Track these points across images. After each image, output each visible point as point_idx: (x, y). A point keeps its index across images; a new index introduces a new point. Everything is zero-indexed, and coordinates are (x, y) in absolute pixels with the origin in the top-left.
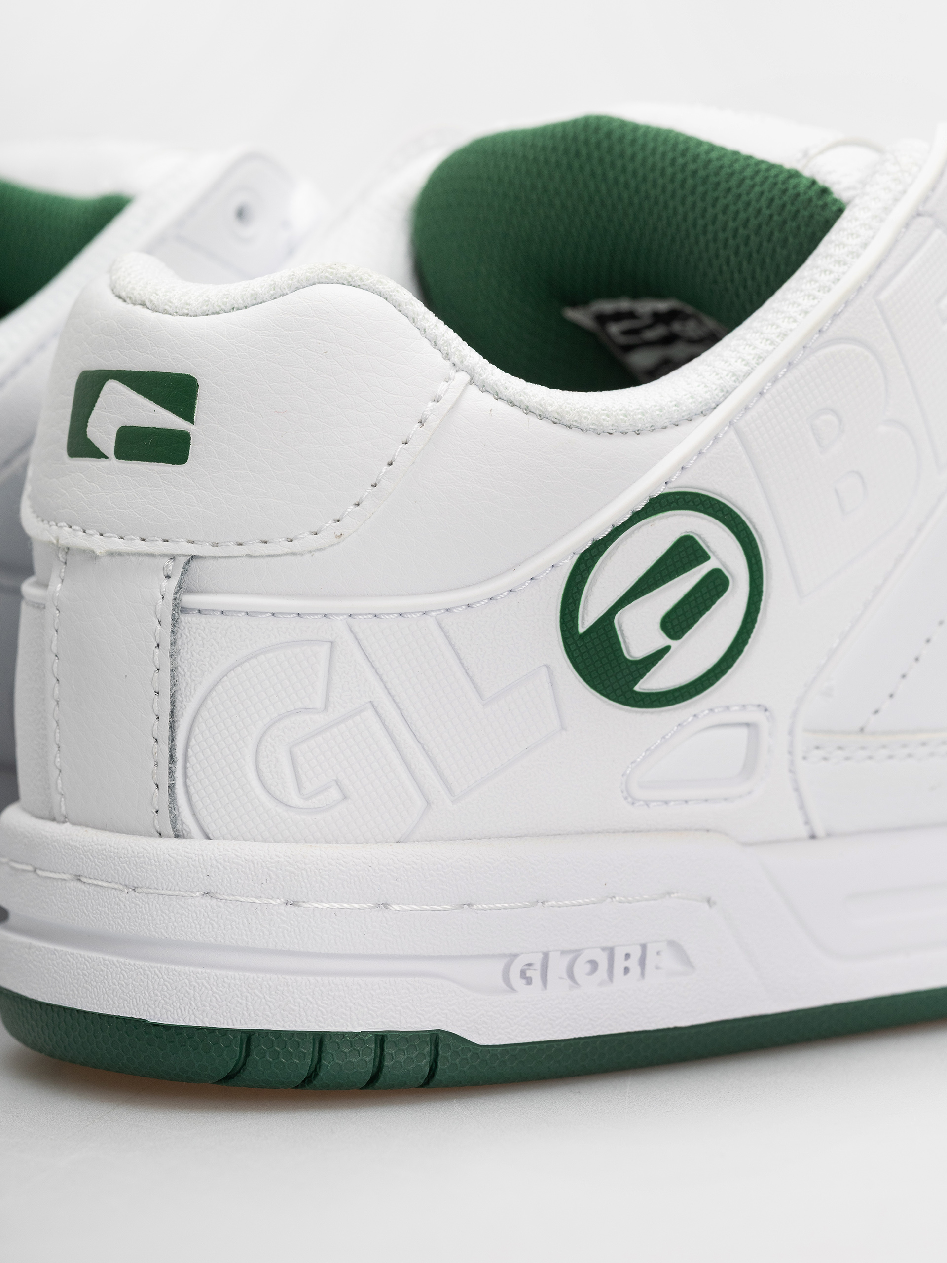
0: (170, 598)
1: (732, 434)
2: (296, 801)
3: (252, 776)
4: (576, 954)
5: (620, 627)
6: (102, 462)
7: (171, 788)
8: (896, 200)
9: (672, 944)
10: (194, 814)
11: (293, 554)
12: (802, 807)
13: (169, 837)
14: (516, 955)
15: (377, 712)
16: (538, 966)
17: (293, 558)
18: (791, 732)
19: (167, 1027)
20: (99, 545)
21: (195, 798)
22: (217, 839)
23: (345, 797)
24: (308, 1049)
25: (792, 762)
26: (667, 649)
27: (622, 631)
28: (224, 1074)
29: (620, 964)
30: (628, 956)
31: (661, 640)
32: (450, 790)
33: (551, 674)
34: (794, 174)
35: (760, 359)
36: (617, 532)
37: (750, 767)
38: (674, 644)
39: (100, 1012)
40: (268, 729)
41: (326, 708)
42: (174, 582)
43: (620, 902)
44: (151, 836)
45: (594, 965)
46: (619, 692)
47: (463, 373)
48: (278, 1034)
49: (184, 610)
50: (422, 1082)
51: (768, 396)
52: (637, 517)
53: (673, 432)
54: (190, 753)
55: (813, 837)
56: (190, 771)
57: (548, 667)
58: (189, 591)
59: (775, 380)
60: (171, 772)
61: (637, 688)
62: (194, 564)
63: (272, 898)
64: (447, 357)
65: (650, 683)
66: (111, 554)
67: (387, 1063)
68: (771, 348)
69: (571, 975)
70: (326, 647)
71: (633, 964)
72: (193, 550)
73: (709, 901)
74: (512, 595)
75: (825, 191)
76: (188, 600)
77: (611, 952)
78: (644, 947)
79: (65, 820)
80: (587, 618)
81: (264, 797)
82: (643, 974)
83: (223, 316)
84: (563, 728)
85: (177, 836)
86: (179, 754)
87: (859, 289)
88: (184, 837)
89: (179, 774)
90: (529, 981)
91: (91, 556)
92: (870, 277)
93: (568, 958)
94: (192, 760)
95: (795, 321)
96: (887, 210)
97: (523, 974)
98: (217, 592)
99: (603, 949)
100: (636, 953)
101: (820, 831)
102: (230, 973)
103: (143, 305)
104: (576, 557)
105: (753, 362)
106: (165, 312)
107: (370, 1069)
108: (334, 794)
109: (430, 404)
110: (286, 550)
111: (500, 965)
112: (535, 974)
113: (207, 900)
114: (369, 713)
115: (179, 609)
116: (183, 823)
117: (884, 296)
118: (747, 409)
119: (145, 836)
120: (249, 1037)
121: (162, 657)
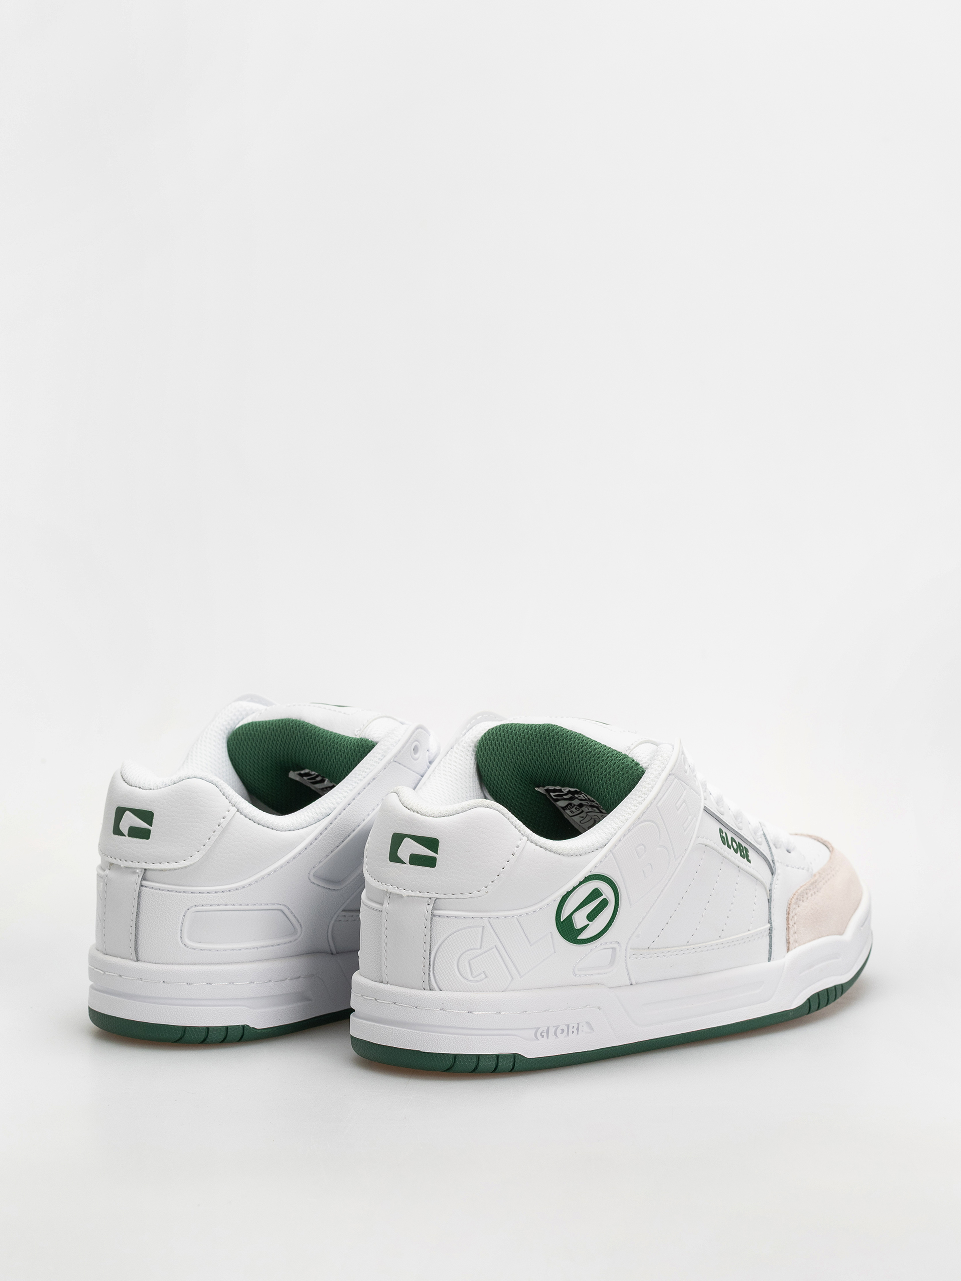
0: (430, 912)
1: (611, 854)
2: (471, 978)
3: (456, 970)
4: (557, 1027)
5: (574, 919)
6: (404, 865)
7: (429, 974)
8: (663, 770)
9: (587, 1022)
10: (436, 982)
11: (471, 898)
12: (628, 974)
13: (427, 990)
14: (539, 1028)
15: (497, 949)
16: (545, 1031)
17: (471, 899)
18: (626, 950)
19: (428, 1053)
20: (404, 893)
21: (437, 977)
22: (444, 991)
23: (486, 977)
24: (475, 1060)
25: (626, 960)
26: (589, 924)
27: (574, 920)
28: (447, 1068)
29: (571, 1030)
30: (573, 1027)
31: (587, 922)
32: (519, 974)
33: (552, 935)
34: (626, 757)
35: (620, 828)
36: (574, 888)
37: (612, 962)
38: (590, 923)
39: (403, 1048)
40: (462, 954)
41: (481, 948)
42: (431, 907)
43: (572, 1009)
44: (421, 989)
45: (563, 1030)
46: (573, 940)
47: (525, 837)
48: (465, 1055)
49: (434, 916)
50: (510, 1070)
51: (622, 841)
52: (581, 883)
53: (592, 854)
54: (436, 962)
55: (631, 985)
56: (435, 969)
57: (551, 933)
58: (436, 909)
59: (625, 835)
60: (429, 969)
61: (578, 938)
62: (437, 900)
63: (464, 1011)
64: (520, 831)
65: (583, 936)
66: (408, 896)
67: (500, 1064)
68: (623, 824)
69: (555, 1034)
70: (481, 928)
71: (575, 1030)
72: (437, 896)
73: (599, 1008)
74: (541, 910)
75: (637, 764)
76: (436, 912)
77: (568, 1026)
78: (578, 1024)
79: (387, 983)
80: (564, 916)
81: (460, 977)
82: (578, 1033)
83: (446, 817)
84: (555, 952)
85: (430, 990)
86: (432, 963)
87: (651, 803)
88: (432, 990)
89: (431, 969)
90: (543, 1036)
91: (402, 896)
92: (655, 799)
93: (554, 1028)
94: (436, 965)
95: (630, 815)
96: (660, 774)
97: (541, 1034)
98: (445, 910)
99: (566, 1025)
100: (576, 1027)
101: (634, 983)
102: (450, 1035)
103: (417, 812)
104: (561, 897)
105: (617, 829)
106: (425, 815)
107: (494, 1066)
108: (483, 976)
109: (516, 848)
110: (469, 897)
111: (534, 1031)
112: (545, 1034)
113: (442, 1011)
114: (495, 949)
115: (433, 915)
116: (432, 985)
117: (658, 805)
118: (615, 846)
119: (419, 989)
120: (455, 1056)
121: (427, 931)
